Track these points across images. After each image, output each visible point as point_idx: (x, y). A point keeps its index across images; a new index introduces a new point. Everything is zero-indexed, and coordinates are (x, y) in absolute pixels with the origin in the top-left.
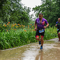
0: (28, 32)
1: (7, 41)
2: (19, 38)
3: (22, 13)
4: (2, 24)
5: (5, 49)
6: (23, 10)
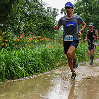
0: (55, 50)
1: (21, 66)
2: (40, 59)
3: (44, 18)
4: (12, 37)
5: (18, 78)
6: (46, 13)
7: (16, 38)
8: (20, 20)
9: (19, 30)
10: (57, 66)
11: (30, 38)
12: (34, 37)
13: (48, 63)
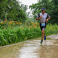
0: (25, 30)
1: (5, 38)
2: (16, 35)
3: (19, 11)
6: (20, 8)
7: (2, 22)
8: (5, 11)
9: (4, 17)
10: (26, 39)
11: (11, 22)
12: (13, 21)
13: (21, 37)
